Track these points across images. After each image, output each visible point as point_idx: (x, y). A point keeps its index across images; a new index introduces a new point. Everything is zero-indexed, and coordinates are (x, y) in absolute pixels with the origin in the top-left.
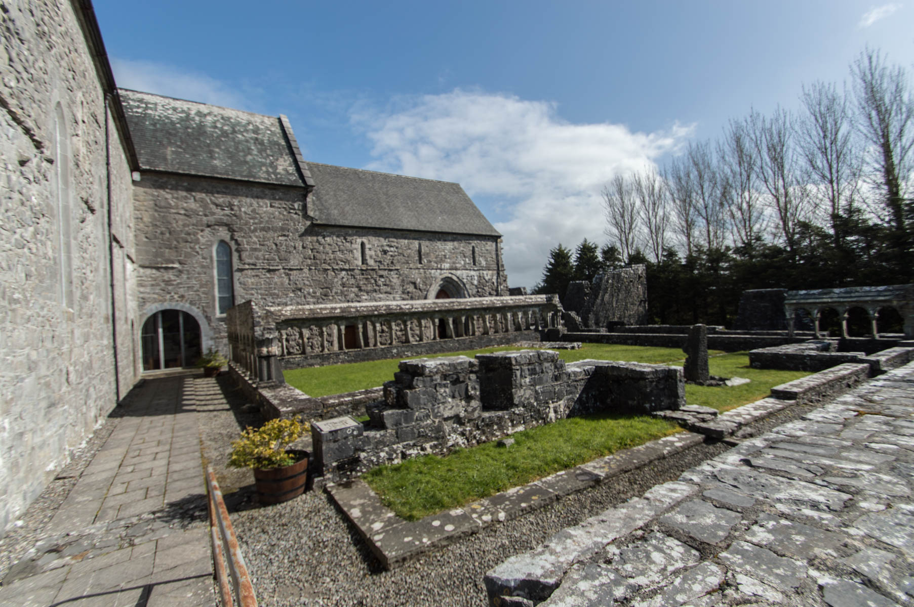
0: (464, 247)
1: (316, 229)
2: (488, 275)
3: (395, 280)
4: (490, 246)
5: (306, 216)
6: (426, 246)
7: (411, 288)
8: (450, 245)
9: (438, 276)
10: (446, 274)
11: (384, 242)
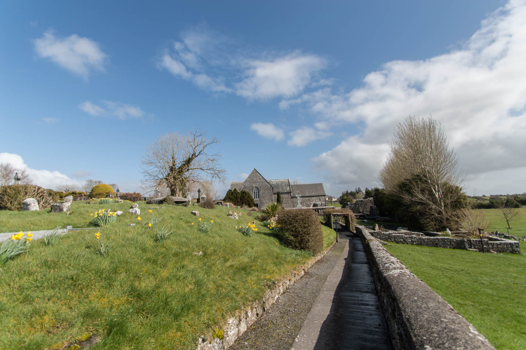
0: (318, 198)
1: (292, 198)
2: (323, 202)
3: (304, 204)
4: (324, 197)
5: (291, 196)
6: (310, 198)
7: (307, 205)
8: (315, 198)
9: (312, 203)
10: (314, 203)
11: (303, 198)
